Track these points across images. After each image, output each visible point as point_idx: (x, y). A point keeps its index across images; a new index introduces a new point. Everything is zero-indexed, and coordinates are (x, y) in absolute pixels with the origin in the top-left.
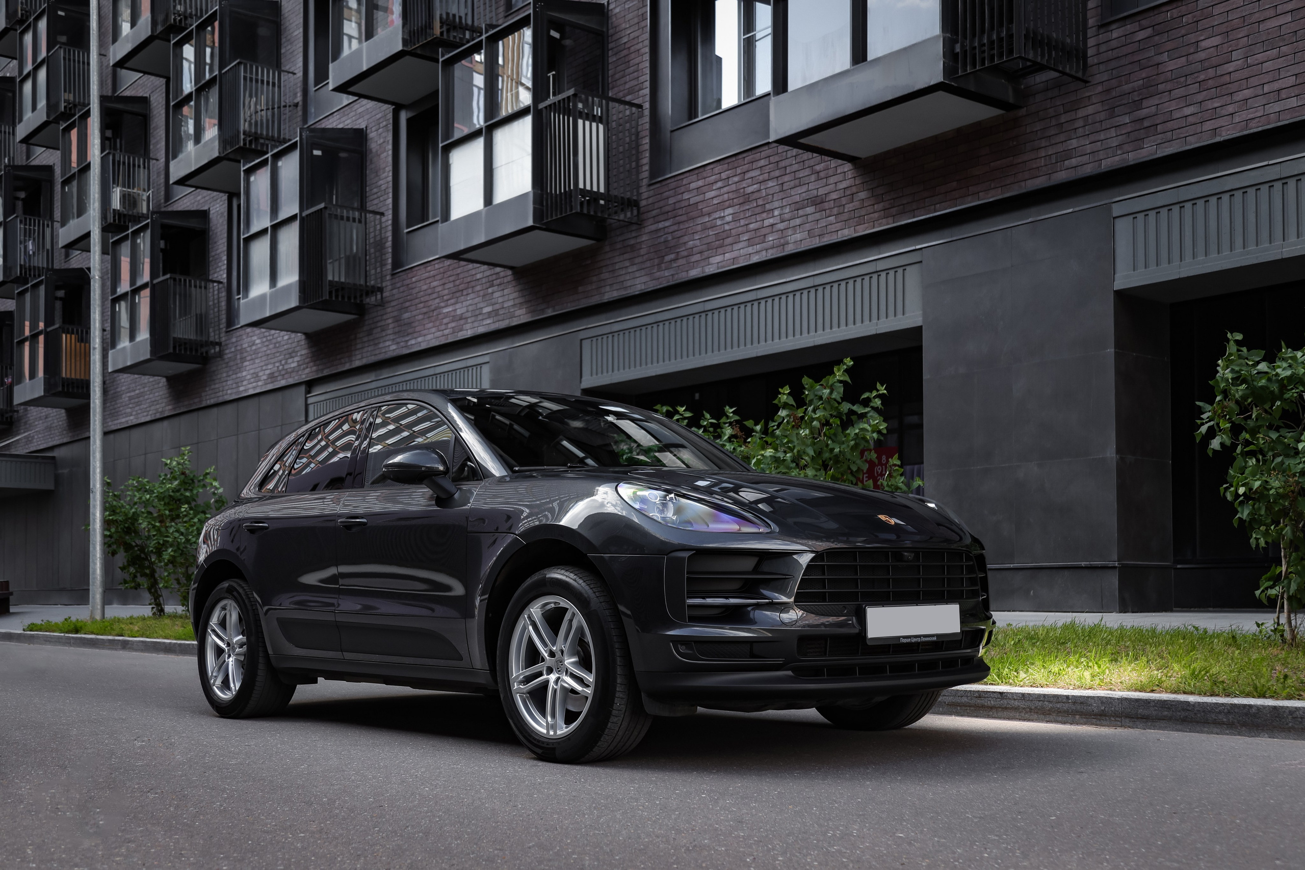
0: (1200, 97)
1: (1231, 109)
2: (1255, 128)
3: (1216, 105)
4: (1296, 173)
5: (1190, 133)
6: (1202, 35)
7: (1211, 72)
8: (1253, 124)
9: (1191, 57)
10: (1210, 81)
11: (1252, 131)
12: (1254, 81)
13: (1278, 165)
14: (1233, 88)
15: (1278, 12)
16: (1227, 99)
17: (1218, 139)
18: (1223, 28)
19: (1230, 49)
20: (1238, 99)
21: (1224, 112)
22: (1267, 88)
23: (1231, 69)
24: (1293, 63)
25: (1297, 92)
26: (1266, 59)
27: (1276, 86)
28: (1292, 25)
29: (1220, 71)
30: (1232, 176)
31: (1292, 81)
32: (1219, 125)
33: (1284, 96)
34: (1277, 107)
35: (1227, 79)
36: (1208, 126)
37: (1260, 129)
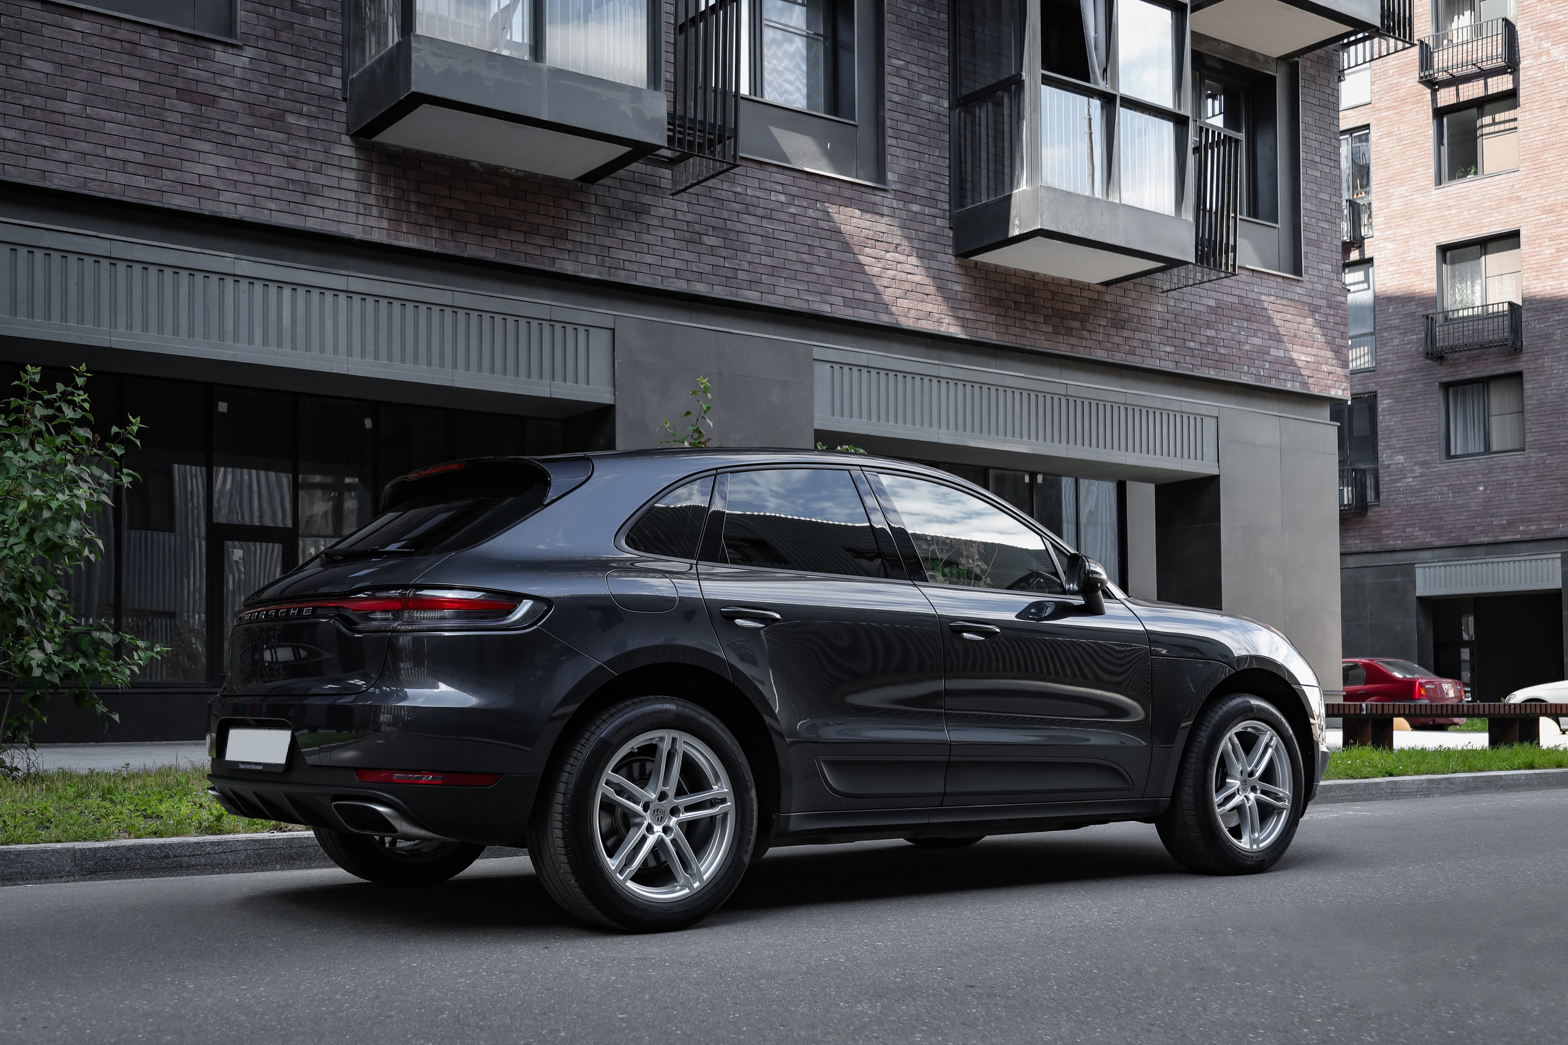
0: (26, 124)
1: (65, 156)
2: (95, 190)
3: (46, 143)
4: (129, 258)
5: (10, 163)
6: (27, 51)
7: (39, 102)
8: (91, 185)
9: (12, 71)
10: (38, 111)
11: (92, 193)
12: (92, 136)
13: (108, 242)
14: (69, 133)
15: (124, 74)
16: (61, 143)
17: (47, 184)
18: (56, 57)
19: (64, 86)
20: (74, 148)
21: (55, 156)
22: (110, 152)
23: (65, 110)
24: (140, 137)
25: (145, 173)
26: (109, 119)
27: (122, 154)
28: (140, 95)
29: (52, 105)
30: (50, 232)
31: (139, 157)
32: (49, 169)
33: (131, 171)
34: (121, 178)
35: (60, 118)
36: (33, 163)
37: (102, 195)
